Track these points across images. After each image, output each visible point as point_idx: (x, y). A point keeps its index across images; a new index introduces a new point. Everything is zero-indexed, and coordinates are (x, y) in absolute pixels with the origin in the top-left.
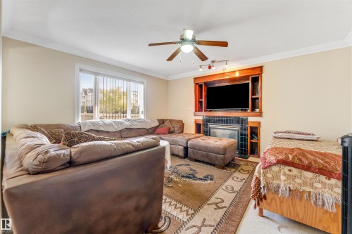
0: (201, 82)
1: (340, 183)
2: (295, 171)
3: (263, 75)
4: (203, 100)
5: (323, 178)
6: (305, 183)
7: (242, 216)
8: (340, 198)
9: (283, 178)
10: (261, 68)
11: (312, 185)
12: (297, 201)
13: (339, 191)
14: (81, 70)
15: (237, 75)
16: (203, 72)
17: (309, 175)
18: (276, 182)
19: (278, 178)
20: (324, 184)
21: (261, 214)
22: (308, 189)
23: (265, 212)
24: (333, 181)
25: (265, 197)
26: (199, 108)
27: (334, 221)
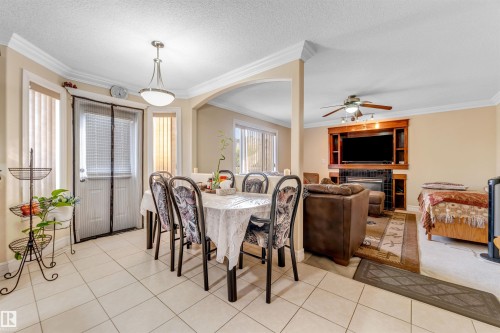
0: (336, 132)
1: (487, 210)
2: (456, 205)
3: (410, 128)
4: (339, 152)
5: (476, 208)
6: (464, 213)
7: (416, 236)
8: (487, 220)
9: (448, 210)
10: (407, 121)
11: (468, 213)
12: (458, 226)
13: (487, 215)
14: (237, 125)
15: (377, 127)
16: (337, 122)
17: (466, 207)
18: (442, 215)
19: (444, 211)
20: (477, 212)
21: (430, 238)
22: (466, 216)
23: (433, 237)
24: (483, 209)
25: (434, 226)
26: (334, 160)
27: (484, 234)
